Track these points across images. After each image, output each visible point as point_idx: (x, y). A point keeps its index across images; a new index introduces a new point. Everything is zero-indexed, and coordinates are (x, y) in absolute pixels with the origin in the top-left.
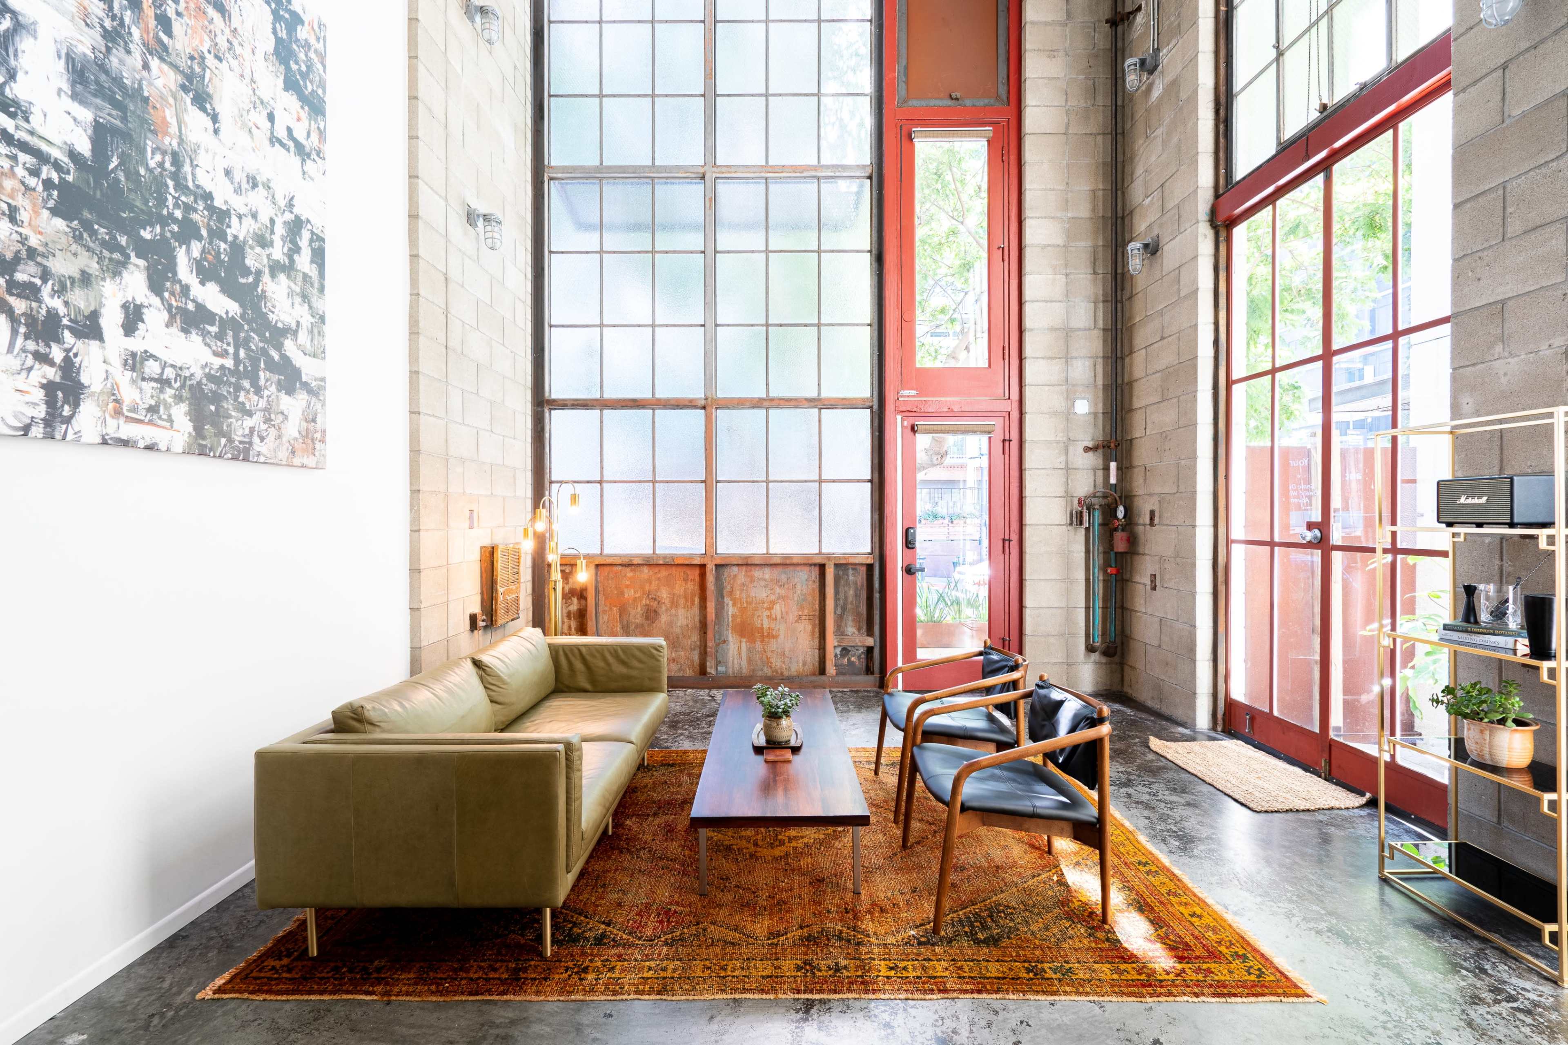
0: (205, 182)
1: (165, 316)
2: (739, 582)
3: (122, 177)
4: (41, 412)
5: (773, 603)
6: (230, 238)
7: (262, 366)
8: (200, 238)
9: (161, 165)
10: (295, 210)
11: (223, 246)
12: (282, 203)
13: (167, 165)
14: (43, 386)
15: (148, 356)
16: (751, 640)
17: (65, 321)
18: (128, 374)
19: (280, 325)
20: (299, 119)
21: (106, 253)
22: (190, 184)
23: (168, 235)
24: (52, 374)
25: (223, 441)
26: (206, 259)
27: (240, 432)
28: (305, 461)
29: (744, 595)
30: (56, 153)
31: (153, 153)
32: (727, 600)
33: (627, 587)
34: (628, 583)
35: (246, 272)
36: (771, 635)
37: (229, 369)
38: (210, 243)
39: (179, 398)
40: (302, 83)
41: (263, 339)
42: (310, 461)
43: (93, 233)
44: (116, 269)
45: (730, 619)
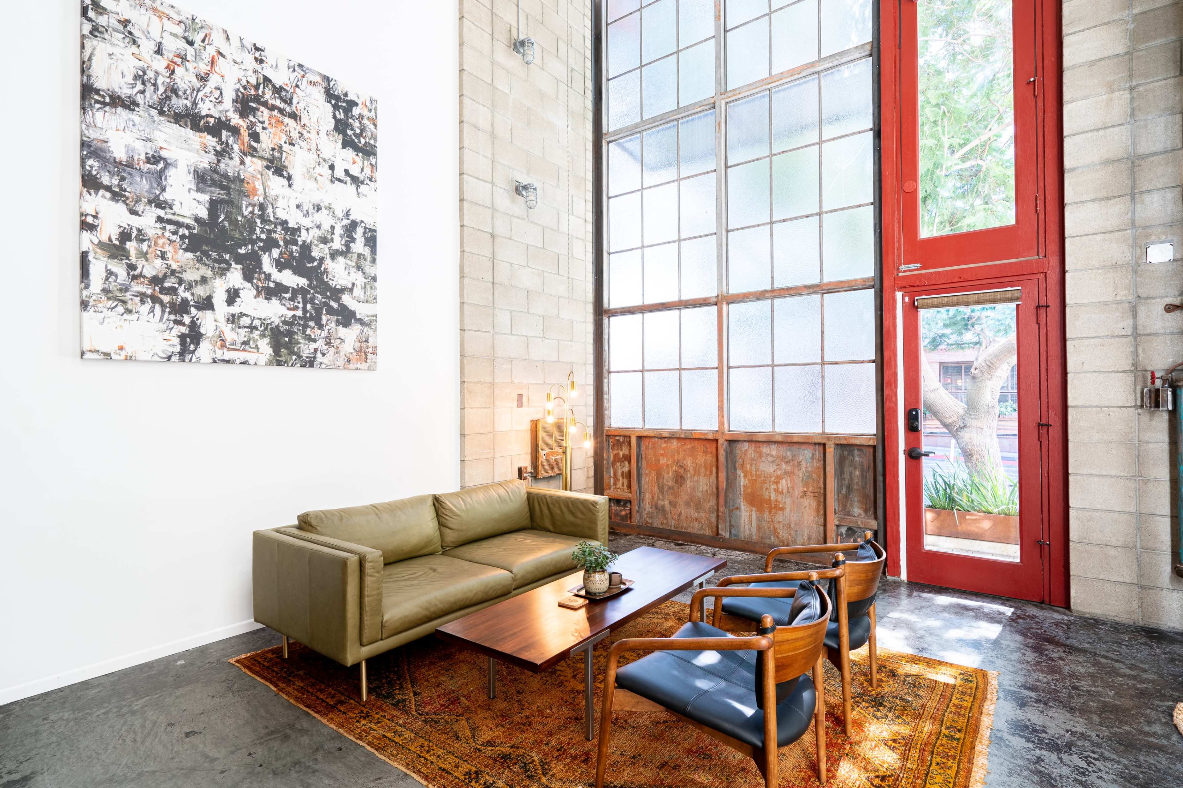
0: (281, 215)
1: (255, 292)
2: (749, 456)
3: (227, 224)
4: (178, 349)
5: (779, 478)
6: (300, 243)
7: (324, 312)
8: (278, 246)
9: (252, 213)
10: (351, 218)
11: (295, 248)
12: (340, 215)
13: (256, 211)
14: (179, 336)
15: (242, 315)
16: (761, 510)
17: (192, 303)
18: (230, 326)
19: (338, 287)
20: (354, 163)
21: (217, 265)
22: (272, 219)
23: (257, 249)
24: (184, 330)
25: (294, 357)
26: (282, 258)
27: (307, 351)
28: (359, 366)
29: (754, 468)
30: (187, 221)
31: (247, 207)
32: (740, 473)
33: (662, 455)
34: (662, 452)
35: (313, 259)
36: (776, 508)
37: (299, 317)
38: (286, 248)
39: (263, 336)
40: (356, 140)
41: (324, 296)
42: (365, 366)
43: (208, 256)
44: (222, 273)
45: (742, 489)
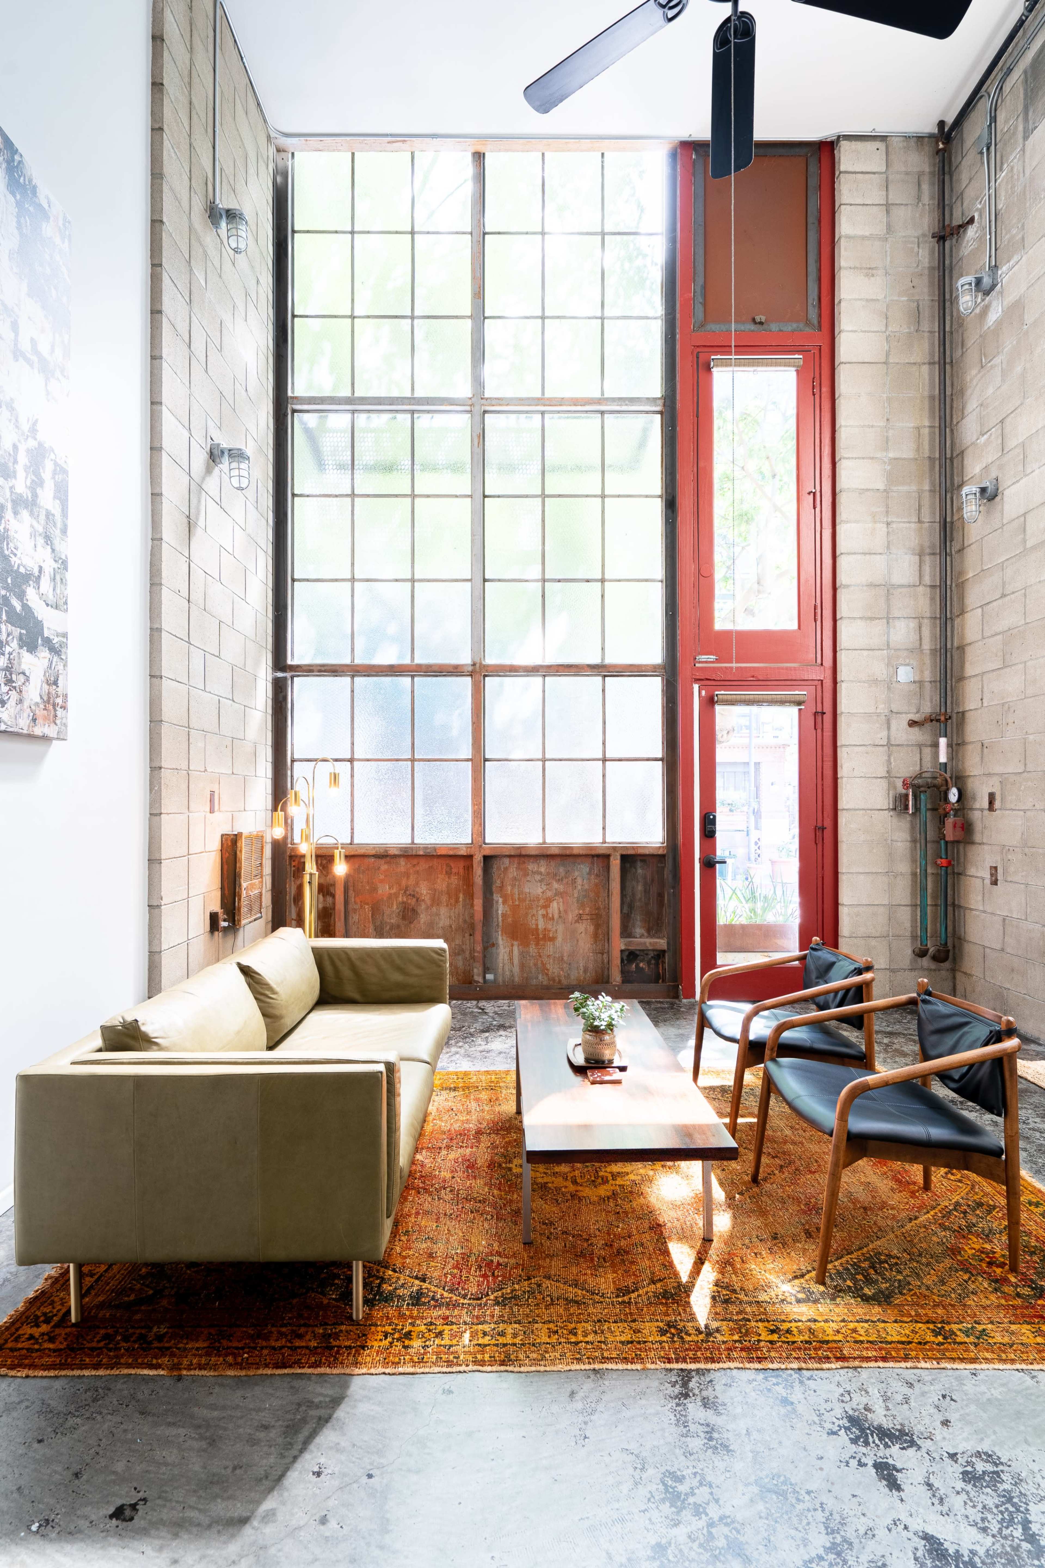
2: (511, 876)
5: (549, 900)
10: (38, 436)
12: (26, 427)
16: (525, 943)
19: (22, 570)
20: (43, 330)
28: (47, 731)
29: (516, 891)
32: (498, 898)
33: (382, 881)
34: (382, 877)
36: (547, 938)
40: (46, 288)
42: (52, 731)
45: (500, 919)
